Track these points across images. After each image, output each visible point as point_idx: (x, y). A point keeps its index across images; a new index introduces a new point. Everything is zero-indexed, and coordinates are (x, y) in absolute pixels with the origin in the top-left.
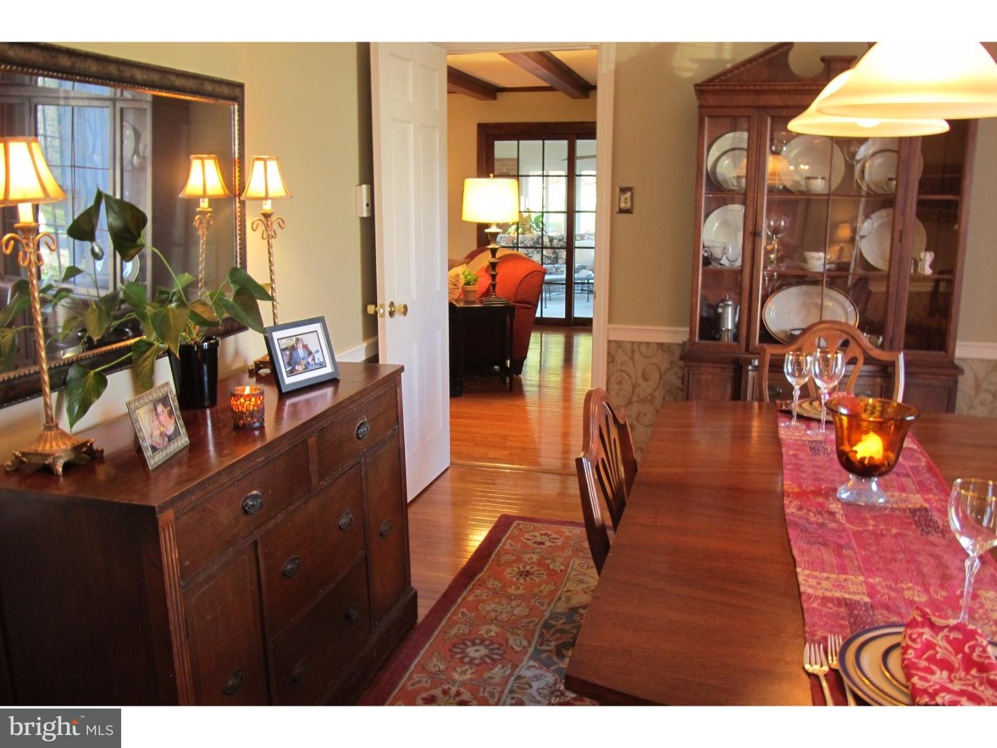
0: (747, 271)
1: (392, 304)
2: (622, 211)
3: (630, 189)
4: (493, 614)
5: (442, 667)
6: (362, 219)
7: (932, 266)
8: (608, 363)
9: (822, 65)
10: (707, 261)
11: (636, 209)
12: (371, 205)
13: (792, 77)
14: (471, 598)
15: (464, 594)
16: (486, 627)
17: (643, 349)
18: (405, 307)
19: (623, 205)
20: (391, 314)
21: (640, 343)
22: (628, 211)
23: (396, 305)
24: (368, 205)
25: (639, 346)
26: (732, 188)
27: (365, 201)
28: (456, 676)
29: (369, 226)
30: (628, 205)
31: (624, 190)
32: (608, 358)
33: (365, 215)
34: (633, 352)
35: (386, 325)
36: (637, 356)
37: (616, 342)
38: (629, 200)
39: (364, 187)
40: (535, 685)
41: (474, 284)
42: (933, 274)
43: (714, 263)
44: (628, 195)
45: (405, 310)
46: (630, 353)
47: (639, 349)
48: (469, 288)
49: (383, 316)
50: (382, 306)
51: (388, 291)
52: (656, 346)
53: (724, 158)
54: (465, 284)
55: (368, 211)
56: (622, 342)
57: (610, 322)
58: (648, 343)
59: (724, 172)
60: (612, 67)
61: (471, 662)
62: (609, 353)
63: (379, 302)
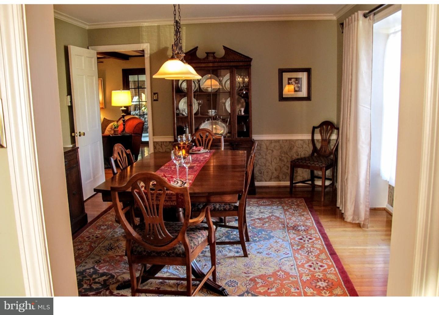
0: (189, 117)
1: (80, 133)
2: (155, 100)
3: (157, 93)
4: (110, 220)
5: (93, 231)
6: (69, 106)
7: (244, 112)
8: (154, 149)
9: (206, 55)
10: (178, 114)
11: (159, 100)
12: (71, 102)
13: (198, 59)
14: (105, 217)
15: (103, 216)
16: (107, 222)
17: (165, 144)
18: (84, 133)
19: (155, 98)
20: (80, 136)
21: (163, 142)
22: (157, 100)
23: (81, 132)
24: (70, 102)
25: (163, 143)
26: (185, 92)
27: (69, 101)
28: (97, 232)
29: (71, 108)
30: (157, 99)
31: (155, 94)
32: (154, 147)
33: (70, 105)
34: (162, 145)
35: (78, 139)
36: (163, 146)
37: (156, 142)
38: (157, 97)
39: (69, 96)
40: (119, 232)
41: (117, 128)
42: (245, 114)
43: (180, 115)
44: (156, 95)
45: (84, 135)
46: (161, 145)
47: (163, 144)
48: (116, 129)
49: (77, 136)
50: (76, 133)
51: (78, 128)
52: (168, 143)
53: (184, 82)
54: (114, 128)
55: (70, 104)
56: (158, 142)
57: (154, 135)
58: (166, 142)
59: (184, 87)
60: (149, 55)
61: (102, 229)
62: (154, 146)
63: (76, 132)
